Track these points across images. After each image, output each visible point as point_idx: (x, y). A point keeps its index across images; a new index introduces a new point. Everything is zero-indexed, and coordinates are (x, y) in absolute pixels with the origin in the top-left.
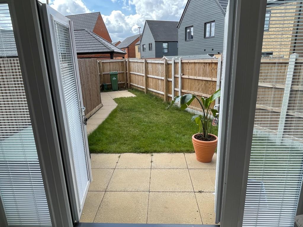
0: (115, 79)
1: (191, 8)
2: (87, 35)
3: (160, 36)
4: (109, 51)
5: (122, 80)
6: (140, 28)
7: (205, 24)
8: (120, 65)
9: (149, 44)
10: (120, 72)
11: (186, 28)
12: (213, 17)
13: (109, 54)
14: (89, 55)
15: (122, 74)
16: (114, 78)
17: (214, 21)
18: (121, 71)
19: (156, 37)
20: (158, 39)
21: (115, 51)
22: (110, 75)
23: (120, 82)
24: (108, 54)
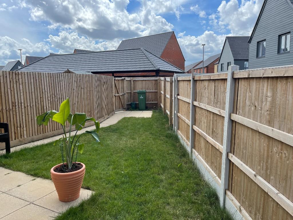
0: (143, 98)
1: (264, 19)
2: (141, 54)
3: (241, 54)
4: (155, 69)
5: (154, 100)
6: (205, 45)
7: (280, 36)
8: (154, 84)
9: (228, 63)
10: (153, 91)
11: (258, 42)
12: (288, 28)
13: (155, 73)
14: (135, 73)
15: (155, 93)
16: (141, 96)
17: (290, 32)
18: (154, 89)
19: (236, 55)
20: (237, 57)
21: (161, 69)
22: (138, 93)
23: (153, 101)
24: (153, 73)
